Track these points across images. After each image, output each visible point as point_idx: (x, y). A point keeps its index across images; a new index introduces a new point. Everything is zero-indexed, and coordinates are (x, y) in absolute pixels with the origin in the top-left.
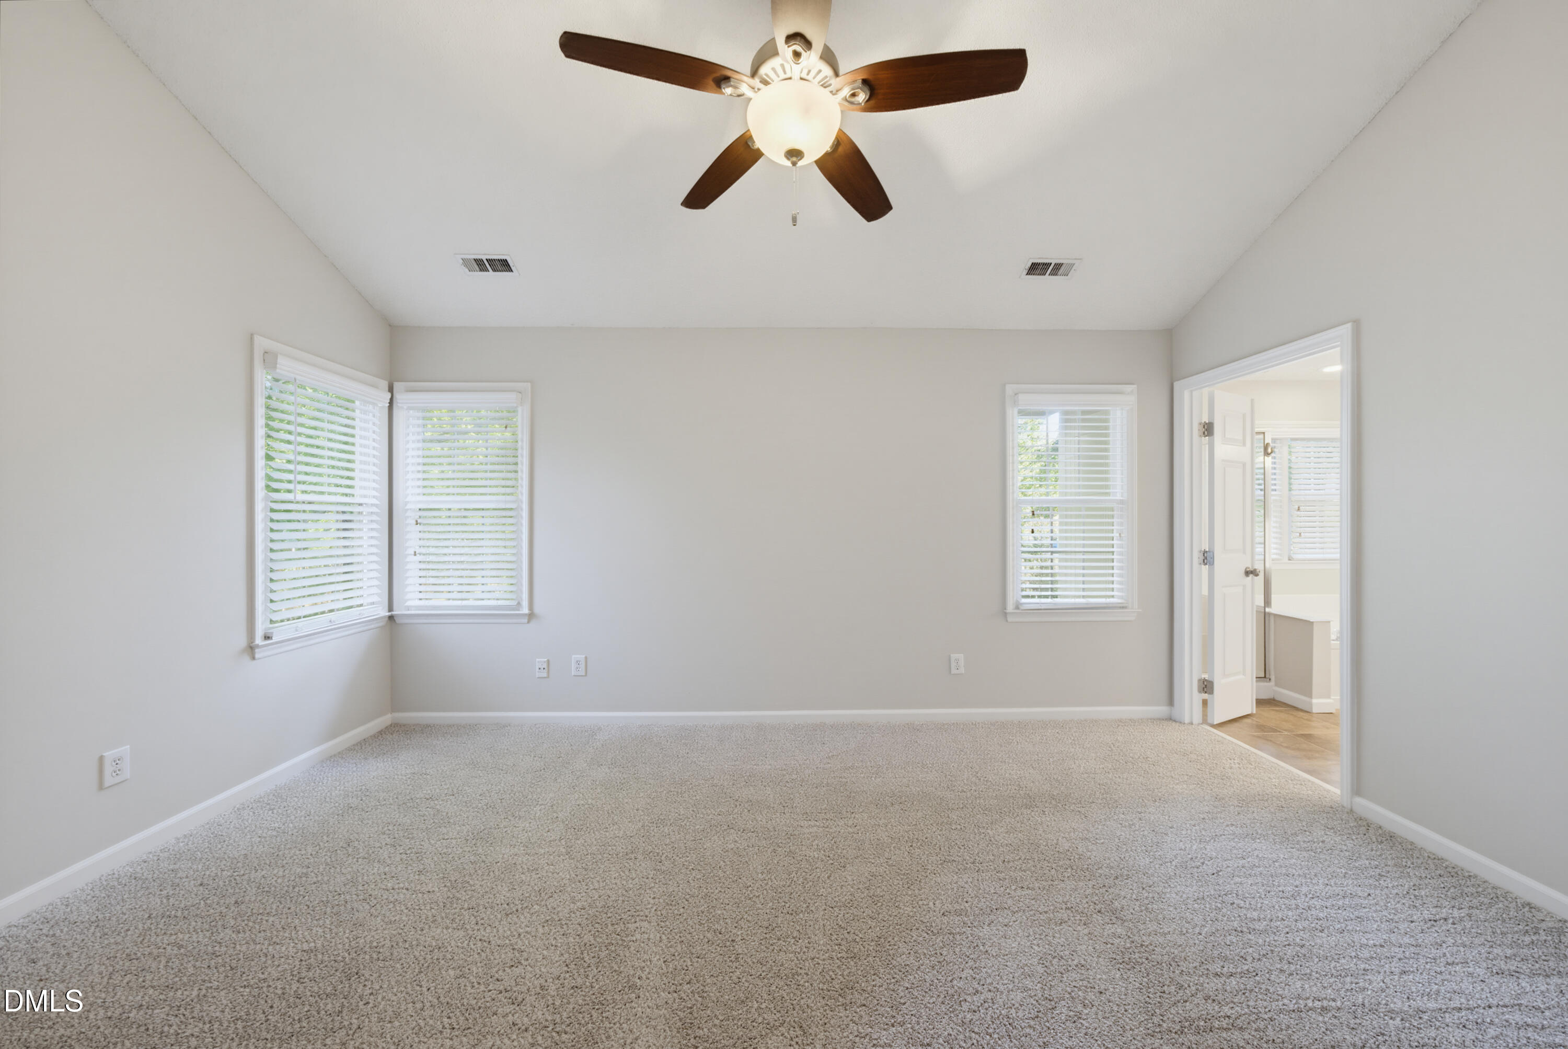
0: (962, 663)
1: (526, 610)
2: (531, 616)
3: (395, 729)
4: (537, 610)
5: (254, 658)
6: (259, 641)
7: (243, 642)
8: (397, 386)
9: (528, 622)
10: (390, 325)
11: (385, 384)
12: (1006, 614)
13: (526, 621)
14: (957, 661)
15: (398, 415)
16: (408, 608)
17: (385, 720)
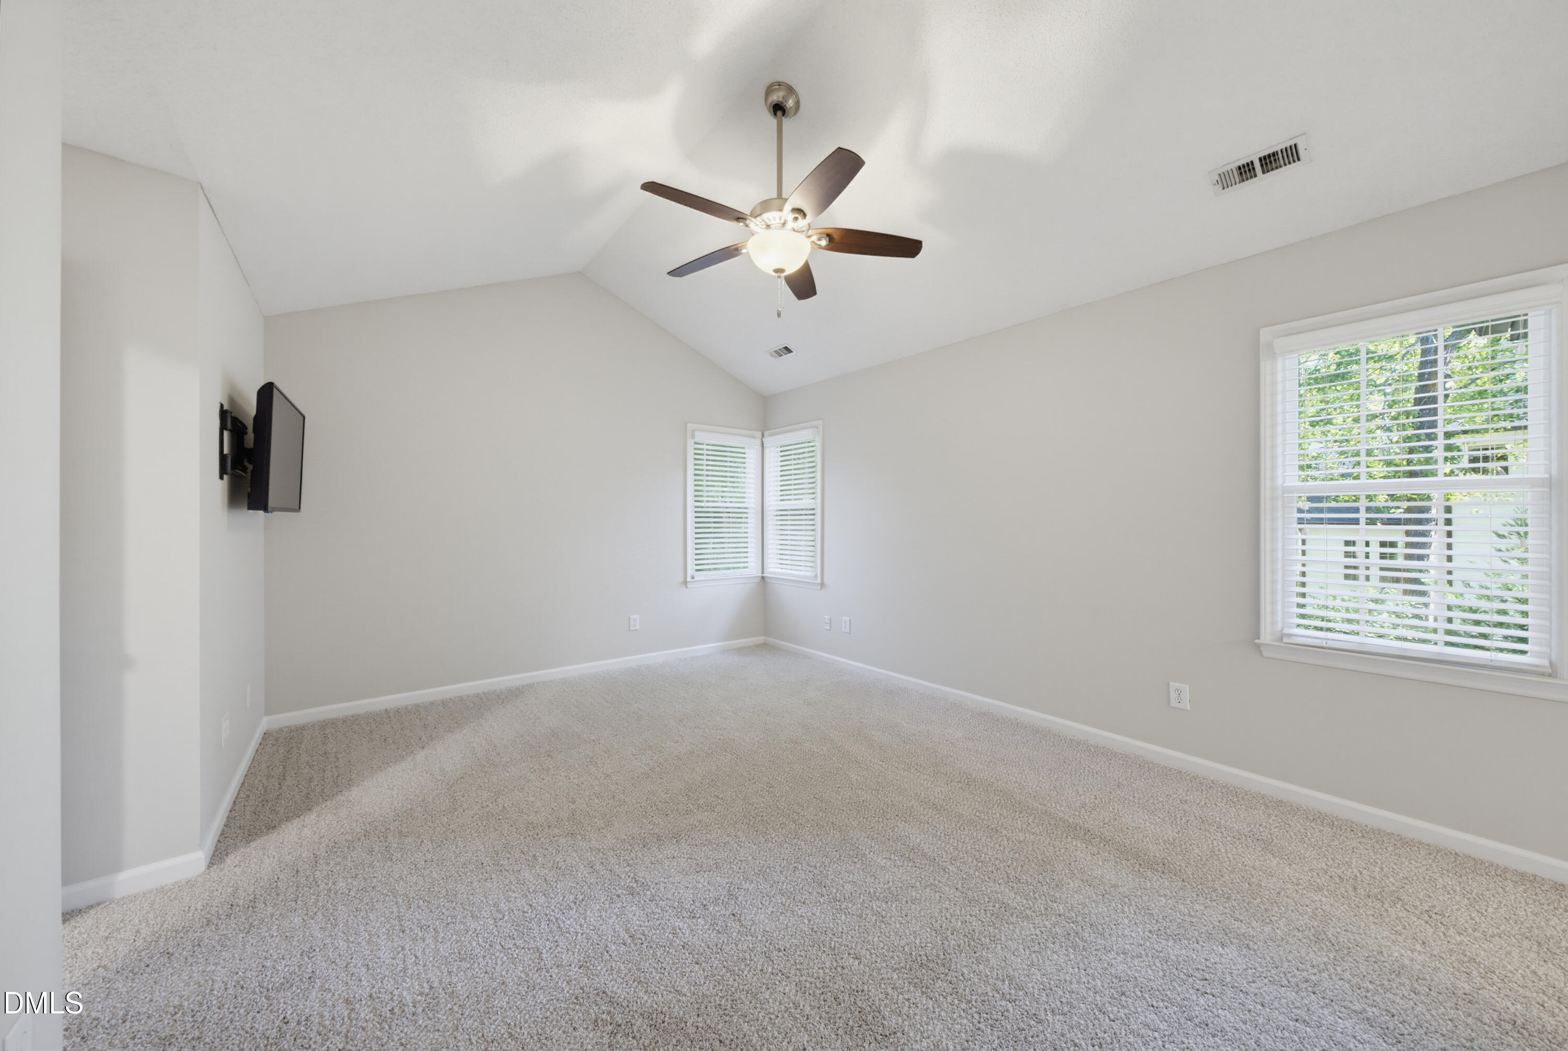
0: (1186, 696)
1: (819, 581)
2: (822, 585)
3: (765, 646)
4: (826, 581)
5: (687, 587)
6: (689, 579)
7: (681, 579)
8: (766, 433)
9: (821, 589)
10: (763, 397)
11: (759, 434)
12: (1258, 646)
13: (819, 588)
14: (1179, 692)
15: (767, 451)
16: (771, 573)
17: (761, 639)
